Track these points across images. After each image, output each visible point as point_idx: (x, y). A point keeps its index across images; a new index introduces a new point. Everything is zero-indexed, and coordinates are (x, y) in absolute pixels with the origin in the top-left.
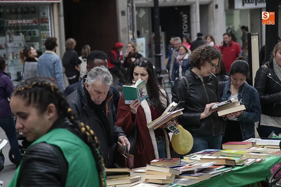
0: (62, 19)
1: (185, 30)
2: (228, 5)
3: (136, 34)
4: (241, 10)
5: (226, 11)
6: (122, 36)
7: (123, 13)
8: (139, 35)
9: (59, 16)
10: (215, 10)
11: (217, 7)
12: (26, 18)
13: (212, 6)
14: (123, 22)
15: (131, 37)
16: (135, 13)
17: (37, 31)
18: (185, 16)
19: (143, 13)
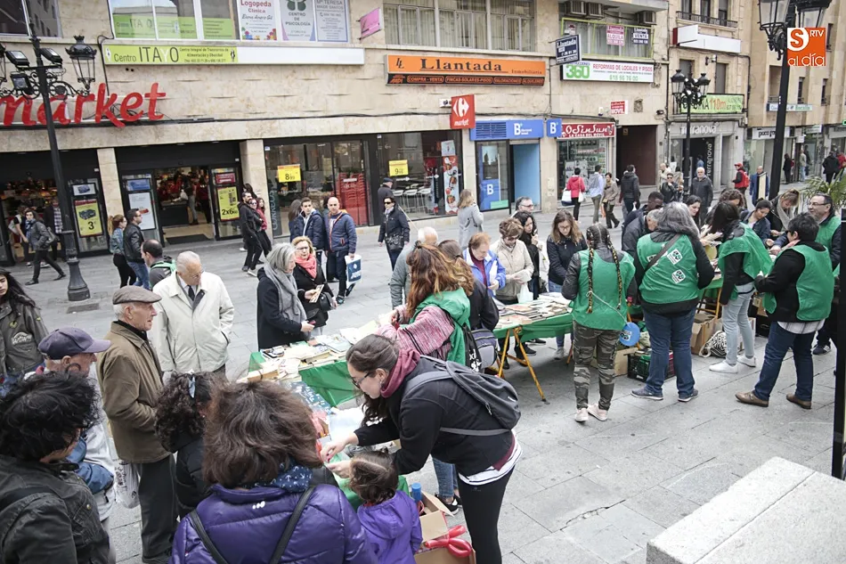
0: (615, 149)
1: (709, 155)
2: (746, 136)
3: (670, 159)
4: (758, 140)
5: (744, 140)
6: (658, 160)
7: (661, 143)
8: (673, 160)
9: (613, 146)
10: (735, 141)
11: (737, 138)
12: (589, 148)
13: (734, 137)
14: (660, 150)
15: (666, 161)
16: (670, 143)
17: (596, 158)
18: (710, 145)
19: (676, 143)
